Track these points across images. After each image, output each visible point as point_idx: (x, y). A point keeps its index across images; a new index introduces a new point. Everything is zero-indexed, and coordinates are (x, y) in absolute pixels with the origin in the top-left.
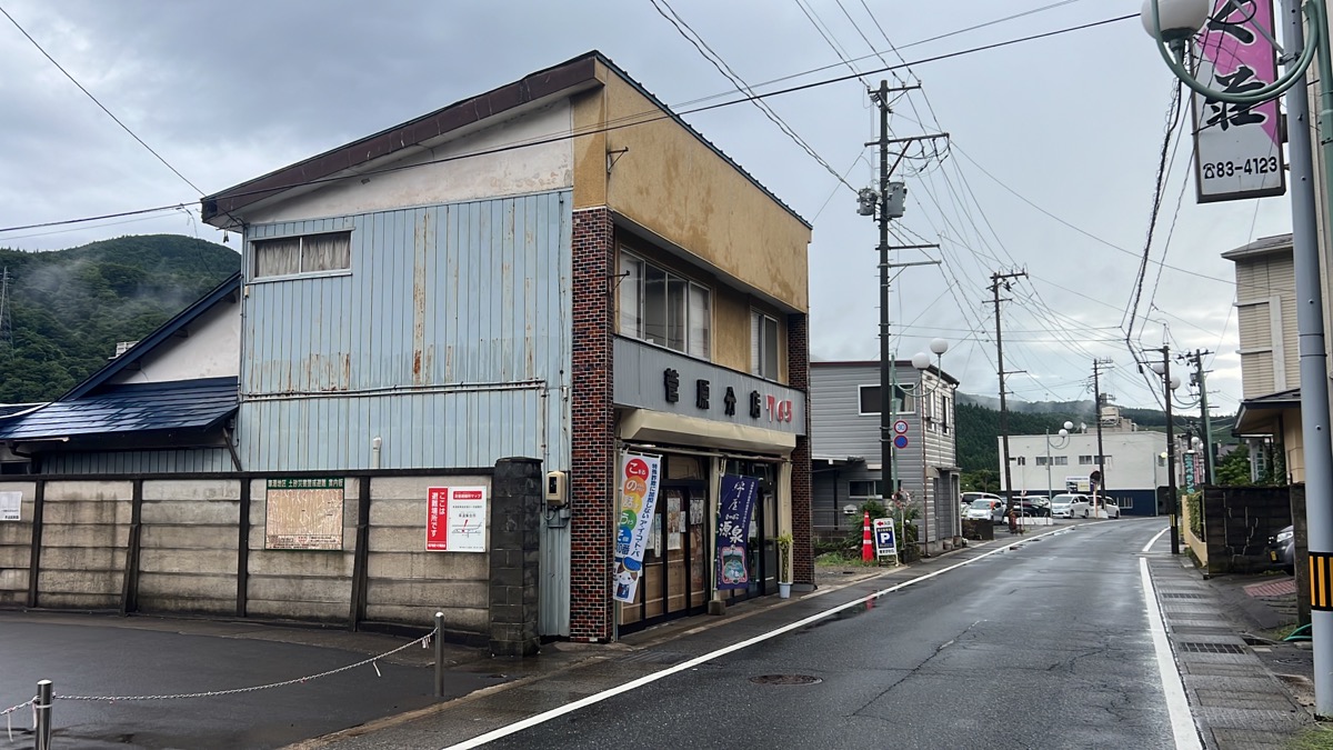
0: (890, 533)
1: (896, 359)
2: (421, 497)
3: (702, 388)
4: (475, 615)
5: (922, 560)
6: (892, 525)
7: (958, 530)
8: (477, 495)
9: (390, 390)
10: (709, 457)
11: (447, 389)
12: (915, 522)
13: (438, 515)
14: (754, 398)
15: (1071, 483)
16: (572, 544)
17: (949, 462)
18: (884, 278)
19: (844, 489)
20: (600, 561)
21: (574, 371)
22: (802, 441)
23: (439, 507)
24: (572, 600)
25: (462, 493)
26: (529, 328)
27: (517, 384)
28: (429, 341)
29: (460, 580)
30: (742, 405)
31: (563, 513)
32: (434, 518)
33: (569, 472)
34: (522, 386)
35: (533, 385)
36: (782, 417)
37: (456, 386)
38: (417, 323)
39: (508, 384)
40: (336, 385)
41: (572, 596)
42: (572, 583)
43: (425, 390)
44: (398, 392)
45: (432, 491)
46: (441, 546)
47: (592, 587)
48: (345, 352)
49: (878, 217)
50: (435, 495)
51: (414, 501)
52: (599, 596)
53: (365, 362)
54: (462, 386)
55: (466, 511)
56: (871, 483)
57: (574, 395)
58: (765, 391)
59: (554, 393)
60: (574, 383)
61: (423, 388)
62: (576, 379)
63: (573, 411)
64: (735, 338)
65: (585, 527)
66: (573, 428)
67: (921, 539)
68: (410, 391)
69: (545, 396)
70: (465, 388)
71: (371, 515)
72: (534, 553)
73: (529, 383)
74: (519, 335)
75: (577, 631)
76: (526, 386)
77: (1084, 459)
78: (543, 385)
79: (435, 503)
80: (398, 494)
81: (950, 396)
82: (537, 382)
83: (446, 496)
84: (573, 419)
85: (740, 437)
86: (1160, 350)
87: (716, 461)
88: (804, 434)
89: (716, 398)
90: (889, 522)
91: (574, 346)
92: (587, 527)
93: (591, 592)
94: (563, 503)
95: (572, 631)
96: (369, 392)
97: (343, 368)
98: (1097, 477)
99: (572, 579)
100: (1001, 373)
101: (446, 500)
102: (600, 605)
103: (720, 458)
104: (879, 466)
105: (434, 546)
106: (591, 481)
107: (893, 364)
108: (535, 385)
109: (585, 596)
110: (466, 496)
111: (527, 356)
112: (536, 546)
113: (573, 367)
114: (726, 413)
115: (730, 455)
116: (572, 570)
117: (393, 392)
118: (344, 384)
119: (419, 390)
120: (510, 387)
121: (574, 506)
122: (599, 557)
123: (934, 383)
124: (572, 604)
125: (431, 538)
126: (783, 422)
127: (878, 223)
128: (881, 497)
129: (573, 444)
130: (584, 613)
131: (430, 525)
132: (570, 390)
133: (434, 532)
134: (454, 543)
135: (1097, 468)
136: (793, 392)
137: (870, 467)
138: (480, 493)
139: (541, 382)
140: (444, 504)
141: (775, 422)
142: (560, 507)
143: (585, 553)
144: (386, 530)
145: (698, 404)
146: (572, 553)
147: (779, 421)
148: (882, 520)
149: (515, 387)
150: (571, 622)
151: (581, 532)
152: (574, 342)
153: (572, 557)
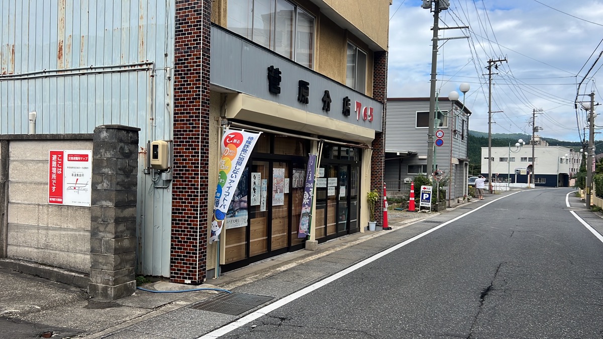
0: (429, 194)
1: (439, 96)
2: (45, 158)
3: (303, 87)
4: (83, 259)
5: (448, 209)
6: (431, 190)
7: (466, 193)
8: (84, 158)
9: (42, 73)
10: (309, 140)
11: (81, 72)
12: (444, 188)
13: (57, 174)
14: (346, 101)
15: (517, 170)
16: (173, 202)
17: (463, 156)
18: (435, 46)
19: (405, 169)
20: (194, 218)
21: (176, 54)
22: (379, 135)
23: (57, 167)
24: (172, 248)
25: (74, 155)
26: (142, 18)
27: (132, 66)
28: (69, 33)
29: (72, 230)
30: (336, 105)
31: (165, 176)
32: (54, 176)
33: (171, 141)
34: (136, 68)
35: (145, 67)
36: (366, 119)
37: (87, 69)
38: (60, 17)
39: (125, 66)
40: (6, 71)
41: (172, 245)
42: (172, 234)
43: (66, 73)
44: (47, 74)
45: (52, 153)
46: (59, 200)
47: (187, 239)
48: (11, 43)
49: (433, 10)
50: (55, 157)
51: (40, 161)
52: (193, 246)
53: (25, 51)
54: (91, 69)
55: (77, 171)
56: (421, 166)
57: (175, 75)
58: (354, 99)
59: (160, 74)
60: (176, 64)
61: (64, 71)
62: (178, 61)
63: (175, 89)
64: (335, 59)
65: (183, 188)
66: (175, 103)
67: (447, 198)
68: (54, 74)
69: (153, 76)
70: (93, 71)
71: (10, 172)
72: (131, 209)
73: (141, 65)
74: (134, 23)
75: (175, 273)
76: (139, 68)
77: (524, 159)
78: (151, 66)
79: (54, 164)
80: (29, 156)
81: (466, 120)
82: (147, 64)
83: (62, 158)
84: (175, 96)
85: (333, 128)
86: (589, 95)
87: (315, 144)
88: (381, 131)
89: (315, 96)
90: (430, 188)
91: (176, 32)
92: (185, 188)
93: (187, 242)
94: (165, 167)
95: (172, 273)
96: (27, 75)
97: (10, 57)
98: (531, 167)
99: (172, 230)
100: (490, 112)
101: (62, 161)
102: (193, 253)
103: (318, 142)
104: (425, 157)
105: (54, 199)
106: (189, 149)
107: (437, 99)
108: (146, 67)
109: (181, 245)
110: (77, 158)
111: (140, 42)
112: (132, 203)
113: (176, 50)
114: (323, 109)
115: (326, 140)
116: (173, 223)
117: (44, 75)
118: (10, 70)
119: (62, 74)
120: (127, 69)
121: (175, 170)
122: (193, 214)
123: (459, 111)
124: (172, 252)
125: (52, 194)
126: (367, 122)
127: (433, 13)
128: (426, 174)
129: (175, 117)
130: (181, 259)
131: (51, 182)
132: (173, 70)
133: (54, 187)
134: (69, 197)
135: (531, 163)
136: (375, 102)
137: (420, 157)
138: (87, 156)
139: (150, 64)
140: (60, 165)
141: (361, 121)
142: (163, 171)
143: (182, 210)
144: (20, 185)
145: (299, 99)
146: (173, 209)
147: (364, 120)
148: (426, 187)
149: (130, 68)
150: (171, 266)
151: (180, 192)
152: (176, 28)
153: (173, 213)
